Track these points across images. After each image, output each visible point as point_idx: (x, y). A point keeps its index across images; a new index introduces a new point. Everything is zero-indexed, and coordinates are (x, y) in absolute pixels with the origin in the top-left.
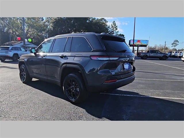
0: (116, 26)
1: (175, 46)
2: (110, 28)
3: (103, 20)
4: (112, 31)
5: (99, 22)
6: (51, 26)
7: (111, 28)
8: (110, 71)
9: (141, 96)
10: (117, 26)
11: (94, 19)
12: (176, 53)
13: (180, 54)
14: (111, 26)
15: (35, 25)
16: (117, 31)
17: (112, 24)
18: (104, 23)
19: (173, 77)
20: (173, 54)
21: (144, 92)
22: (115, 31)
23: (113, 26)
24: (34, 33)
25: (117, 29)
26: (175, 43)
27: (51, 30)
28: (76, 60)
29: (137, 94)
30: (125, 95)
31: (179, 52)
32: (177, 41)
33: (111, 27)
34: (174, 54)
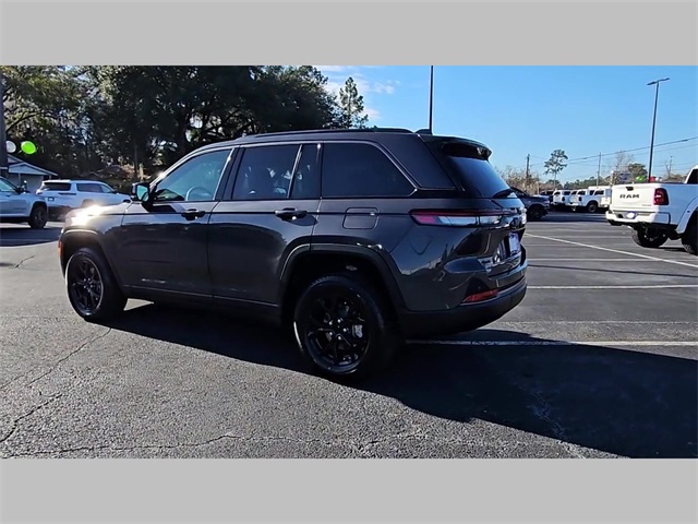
0: (358, 96)
1: (554, 171)
2: (336, 105)
3: (310, 74)
4: (345, 116)
5: (296, 80)
6: (107, 90)
7: (340, 104)
8: (480, 260)
9: (544, 343)
10: (361, 98)
11: (278, 68)
12: (566, 197)
13: (580, 199)
14: (339, 96)
15: (32, 82)
16: (361, 115)
17: (344, 89)
18: (315, 86)
19: (600, 277)
20: (558, 199)
21: (543, 329)
22: (353, 116)
23: (345, 98)
24: (27, 117)
25: (360, 109)
26: (557, 160)
27: (106, 108)
28: (352, 227)
29: (525, 337)
30: (492, 343)
31: (575, 193)
32: (561, 154)
33: (339, 100)
34: (561, 201)
